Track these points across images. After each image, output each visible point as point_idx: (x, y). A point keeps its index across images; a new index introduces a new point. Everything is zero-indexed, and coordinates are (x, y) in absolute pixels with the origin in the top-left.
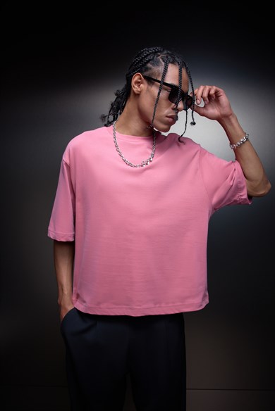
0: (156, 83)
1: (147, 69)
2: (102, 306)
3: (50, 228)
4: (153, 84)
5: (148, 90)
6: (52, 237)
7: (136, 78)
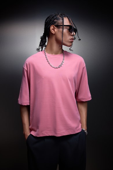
0: (61, 27)
1: (55, 22)
2: (43, 132)
3: (19, 99)
4: (60, 27)
5: (59, 31)
6: (20, 104)
7: (52, 28)
